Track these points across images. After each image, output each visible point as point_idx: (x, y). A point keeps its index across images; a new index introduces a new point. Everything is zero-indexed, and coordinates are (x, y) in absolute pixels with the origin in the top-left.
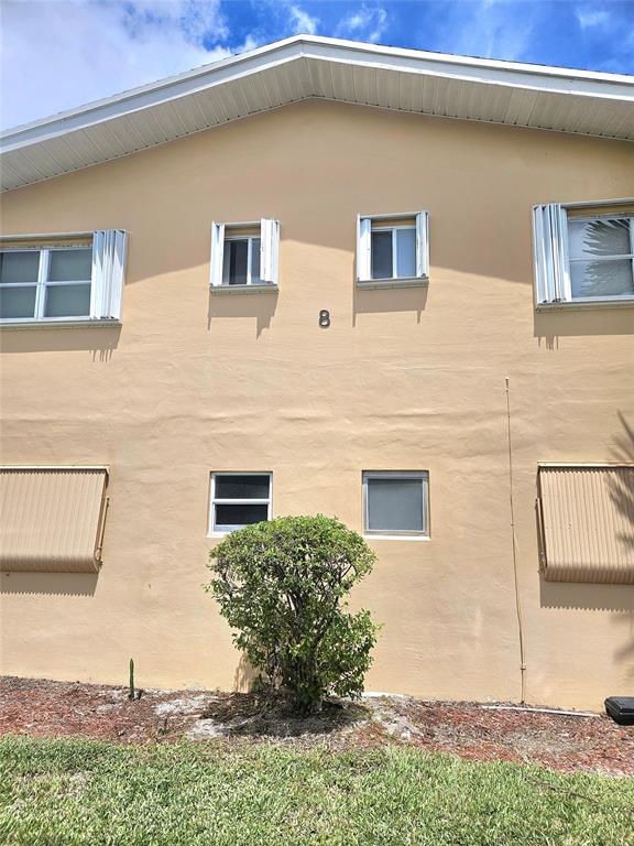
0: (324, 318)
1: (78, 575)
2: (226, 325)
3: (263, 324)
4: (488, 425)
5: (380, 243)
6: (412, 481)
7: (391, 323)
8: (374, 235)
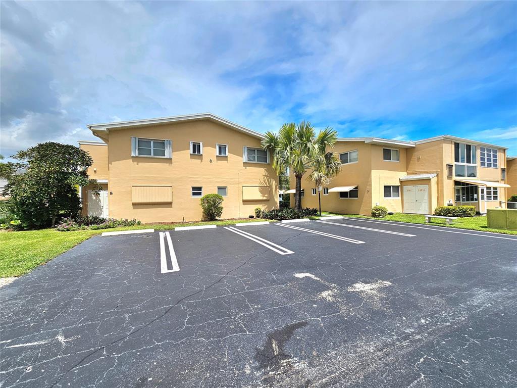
0: (211, 161)
1: (169, 204)
2: (194, 161)
3: (202, 161)
4: (235, 180)
5: (220, 148)
6: (225, 188)
7: (222, 163)
8: (219, 147)
